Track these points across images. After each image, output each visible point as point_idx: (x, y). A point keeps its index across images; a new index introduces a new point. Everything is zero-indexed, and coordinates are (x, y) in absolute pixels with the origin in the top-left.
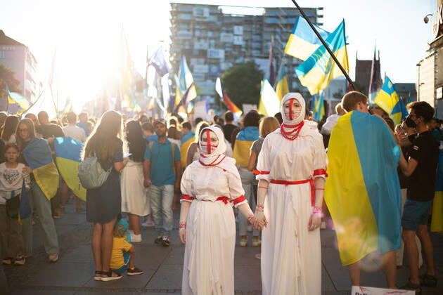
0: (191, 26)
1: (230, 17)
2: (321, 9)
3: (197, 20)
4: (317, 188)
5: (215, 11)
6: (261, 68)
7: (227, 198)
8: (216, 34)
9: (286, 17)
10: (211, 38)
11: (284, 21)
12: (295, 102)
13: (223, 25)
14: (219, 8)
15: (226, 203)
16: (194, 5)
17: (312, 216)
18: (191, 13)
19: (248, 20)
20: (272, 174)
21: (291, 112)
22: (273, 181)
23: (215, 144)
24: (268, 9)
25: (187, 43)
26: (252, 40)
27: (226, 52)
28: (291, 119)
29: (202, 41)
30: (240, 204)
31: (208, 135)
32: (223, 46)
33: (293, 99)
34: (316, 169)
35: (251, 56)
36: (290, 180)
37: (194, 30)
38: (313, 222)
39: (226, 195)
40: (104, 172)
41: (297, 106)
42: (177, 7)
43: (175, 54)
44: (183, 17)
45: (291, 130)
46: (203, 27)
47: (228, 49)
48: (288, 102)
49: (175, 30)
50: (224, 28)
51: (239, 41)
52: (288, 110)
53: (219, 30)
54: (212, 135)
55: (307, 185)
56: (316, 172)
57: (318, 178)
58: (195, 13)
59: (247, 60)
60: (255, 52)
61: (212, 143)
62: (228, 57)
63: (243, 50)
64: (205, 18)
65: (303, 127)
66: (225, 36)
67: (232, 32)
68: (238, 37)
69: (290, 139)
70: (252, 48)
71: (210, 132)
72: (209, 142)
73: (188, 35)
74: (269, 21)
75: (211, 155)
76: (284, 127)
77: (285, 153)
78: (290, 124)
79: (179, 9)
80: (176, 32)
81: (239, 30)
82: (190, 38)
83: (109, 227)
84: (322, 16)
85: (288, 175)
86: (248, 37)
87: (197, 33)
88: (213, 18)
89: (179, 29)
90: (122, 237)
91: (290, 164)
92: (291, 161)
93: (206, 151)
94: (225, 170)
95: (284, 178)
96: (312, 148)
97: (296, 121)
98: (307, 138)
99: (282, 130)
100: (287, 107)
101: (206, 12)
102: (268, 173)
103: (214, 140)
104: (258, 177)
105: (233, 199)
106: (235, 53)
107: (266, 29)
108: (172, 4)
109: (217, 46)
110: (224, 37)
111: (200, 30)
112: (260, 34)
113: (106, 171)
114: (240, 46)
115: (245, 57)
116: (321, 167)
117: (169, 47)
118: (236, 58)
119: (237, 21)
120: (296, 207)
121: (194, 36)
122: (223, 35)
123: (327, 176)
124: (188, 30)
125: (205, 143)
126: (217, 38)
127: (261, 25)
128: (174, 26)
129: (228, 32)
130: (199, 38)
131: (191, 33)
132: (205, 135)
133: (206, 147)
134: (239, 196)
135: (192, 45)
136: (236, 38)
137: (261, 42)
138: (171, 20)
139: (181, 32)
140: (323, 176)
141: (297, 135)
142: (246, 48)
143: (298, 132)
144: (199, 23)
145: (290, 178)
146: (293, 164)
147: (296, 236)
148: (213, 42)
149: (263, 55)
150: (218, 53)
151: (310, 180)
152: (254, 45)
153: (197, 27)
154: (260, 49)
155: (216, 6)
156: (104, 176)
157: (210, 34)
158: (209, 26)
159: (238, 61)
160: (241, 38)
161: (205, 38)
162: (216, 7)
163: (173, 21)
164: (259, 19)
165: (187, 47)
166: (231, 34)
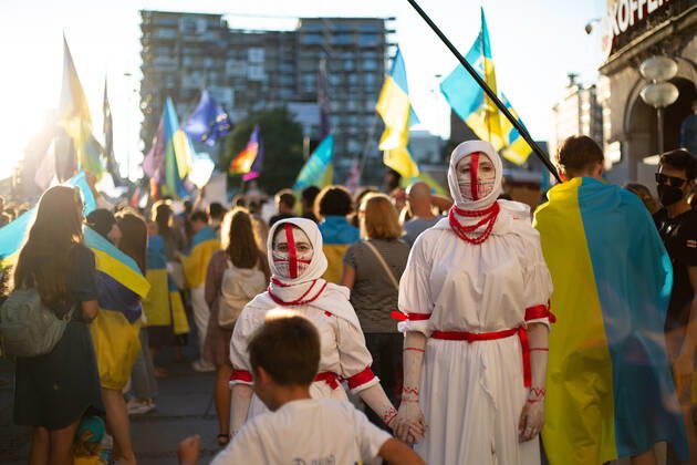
0: (176, 49)
1: (240, 33)
2: (393, 19)
3: (188, 38)
4: (533, 346)
5: (216, 24)
6: (299, 119)
7: (335, 375)
8: (219, 62)
9: (336, 33)
10: (209, 70)
11: (332, 40)
12: (482, 159)
13: (231, 46)
14: (223, 18)
15: (334, 386)
16: (180, 15)
17: (525, 409)
18: (175, 27)
19: (271, 39)
20: (434, 319)
21: (475, 182)
22: (436, 335)
23: (306, 255)
24: (304, 21)
25: (169, 77)
26: (279, 73)
27: (236, 92)
28: (475, 198)
29: (196, 75)
30: (363, 386)
31: (290, 237)
32: (231, 82)
33: (477, 153)
34: (529, 305)
35: (278, 99)
36: (477, 332)
37: (181, 56)
38: (530, 421)
39: (332, 369)
40: (57, 320)
41: (487, 169)
42: (151, 18)
43: (149, 98)
44: (163, 34)
45: (474, 222)
46: (197, 51)
47: (239, 88)
48: (469, 160)
49: (148, 57)
50: (232, 53)
51: (257, 74)
52: (466, 178)
53: (224, 56)
54: (298, 237)
55: (514, 341)
56: (531, 313)
57: (535, 324)
58: (182, 28)
59: (271, 106)
60: (285, 93)
61: (299, 255)
62: (239, 100)
63: (265, 89)
64: (199, 35)
65: (499, 215)
66: (233, 66)
67: (246, 58)
68: (255, 67)
69: (473, 242)
70: (279, 86)
71: (295, 231)
72: (294, 253)
73: (171, 65)
74: (307, 40)
75: (296, 281)
76: (456, 216)
77: (466, 273)
78: (472, 209)
79: (156, 21)
80: (151, 59)
81: (256, 55)
82: (174, 68)
83: (65, 436)
84: (393, 32)
85: (473, 320)
86: (273, 67)
87: (187, 62)
88: (211, 36)
89: (156, 55)
90: (93, 454)
91: (478, 298)
92: (479, 290)
93: (286, 272)
94: (328, 314)
95: (464, 327)
96: (520, 260)
97: (485, 202)
98: (508, 238)
99: (453, 222)
100: (464, 171)
101: (202, 25)
102: (426, 317)
103: (302, 247)
104: (402, 326)
105: (349, 375)
106: (252, 94)
107: (303, 54)
108: (143, 13)
109: (221, 83)
110: (232, 68)
111: (192, 56)
112: (293, 62)
113: (60, 318)
114: (259, 84)
115: (268, 99)
116: (540, 299)
117: (140, 84)
118: (253, 102)
119: (254, 40)
120: (492, 391)
121: (181, 65)
122: (230, 63)
123: (553, 319)
124: (172, 56)
125: (283, 255)
126: (221, 70)
127: (294, 47)
128: (147, 48)
129: (238, 58)
130: (190, 70)
131: (175, 61)
132: (282, 238)
133: (286, 265)
134: (361, 368)
135: (178, 82)
136: (252, 68)
137: (293, 75)
138: (142, 40)
139: (160, 60)
140: (545, 320)
141: (487, 233)
142: (271, 84)
143: (491, 226)
144: (189, 44)
145: (479, 327)
146: (485, 299)
147: (493, 453)
148: (213, 76)
149: (298, 97)
150: (222, 95)
151: (519, 330)
152: (284, 80)
153: (187, 50)
154: (293, 87)
155: (219, 16)
156: (56, 328)
157: (208, 62)
158: (206, 49)
159: (258, 107)
160: (260, 69)
161: (201, 69)
162: (217, 17)
163: (146, 41)
164: (291, 36)
165: (170, 85)
166: (243, 63)
